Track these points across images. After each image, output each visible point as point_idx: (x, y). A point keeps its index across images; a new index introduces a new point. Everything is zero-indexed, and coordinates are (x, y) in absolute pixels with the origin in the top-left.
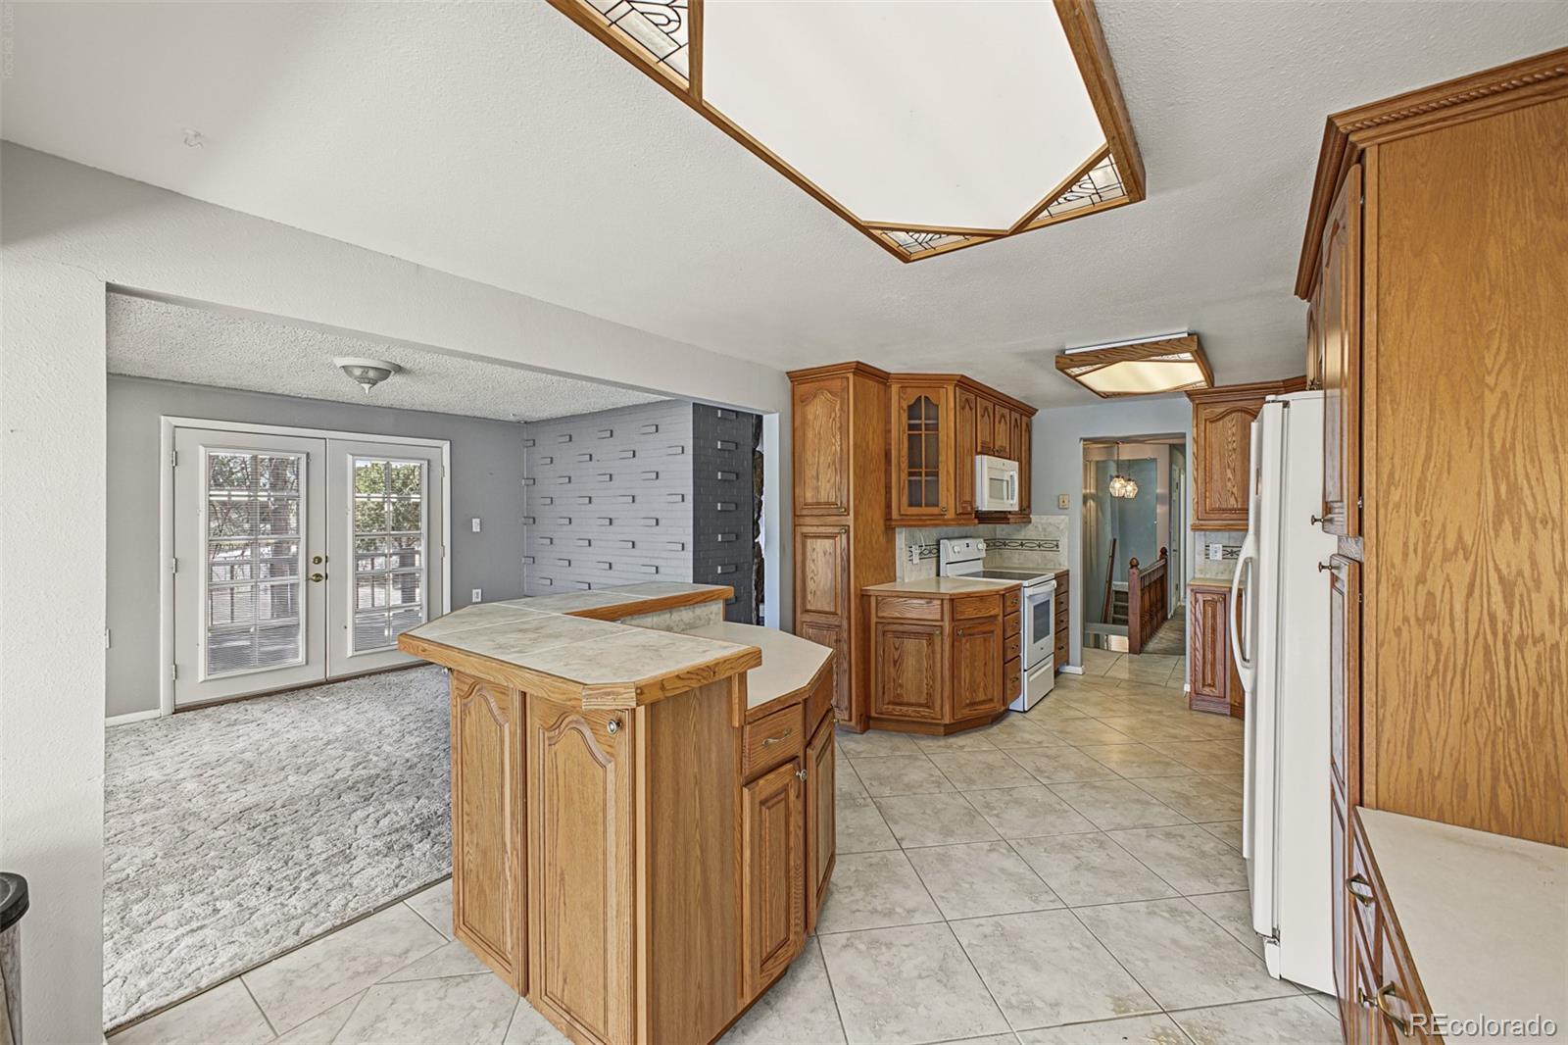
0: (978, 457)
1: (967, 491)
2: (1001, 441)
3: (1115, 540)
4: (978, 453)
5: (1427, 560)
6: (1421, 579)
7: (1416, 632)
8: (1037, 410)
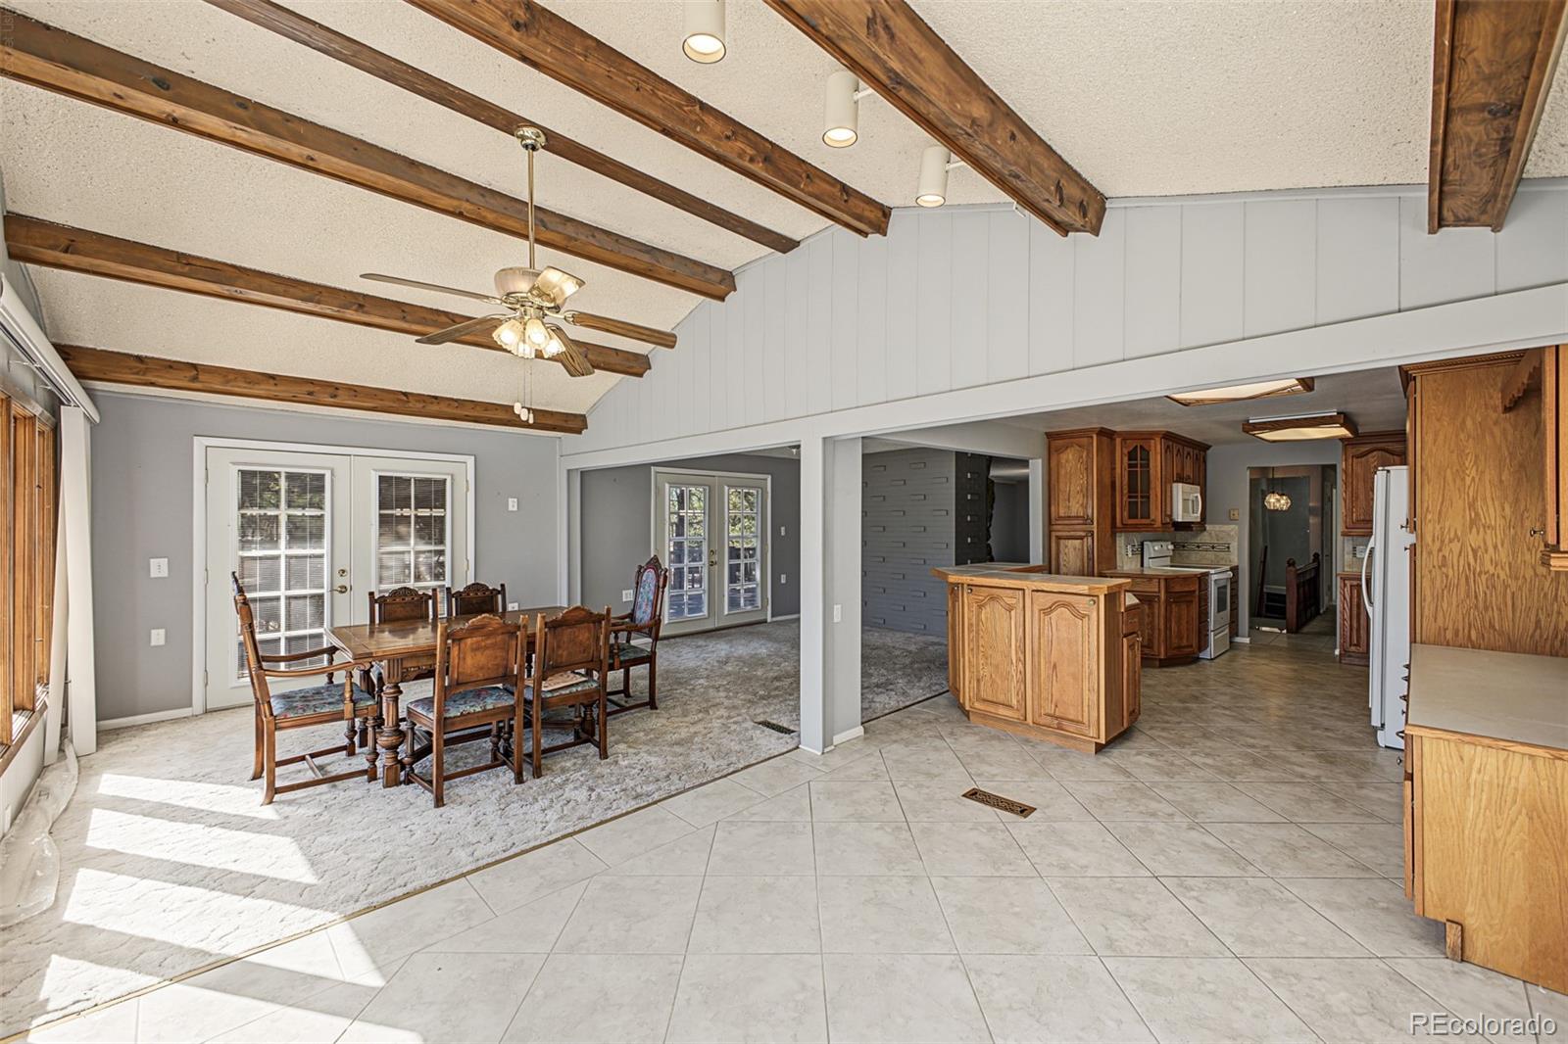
0: (1175, 485)
1: (1168, 509)
2: (1188, 472)
3: (1266, 547)
4: (1174, 482)
5: (1442, 542)
6: (1440, 550)
7: (1438, 572)
8: (1210, 447)
